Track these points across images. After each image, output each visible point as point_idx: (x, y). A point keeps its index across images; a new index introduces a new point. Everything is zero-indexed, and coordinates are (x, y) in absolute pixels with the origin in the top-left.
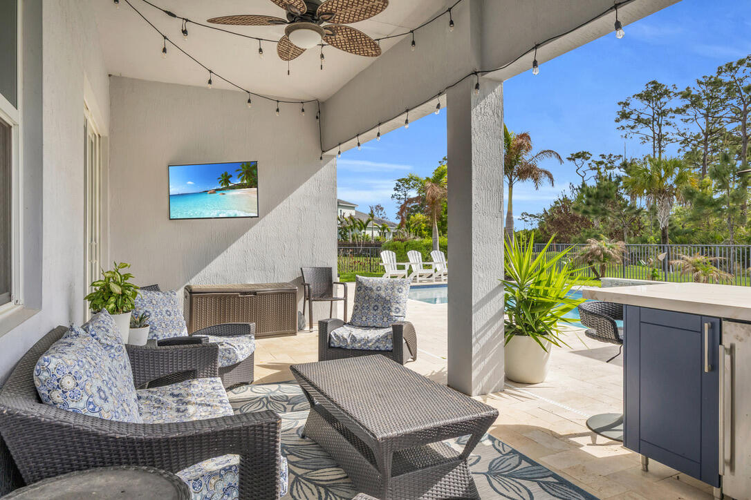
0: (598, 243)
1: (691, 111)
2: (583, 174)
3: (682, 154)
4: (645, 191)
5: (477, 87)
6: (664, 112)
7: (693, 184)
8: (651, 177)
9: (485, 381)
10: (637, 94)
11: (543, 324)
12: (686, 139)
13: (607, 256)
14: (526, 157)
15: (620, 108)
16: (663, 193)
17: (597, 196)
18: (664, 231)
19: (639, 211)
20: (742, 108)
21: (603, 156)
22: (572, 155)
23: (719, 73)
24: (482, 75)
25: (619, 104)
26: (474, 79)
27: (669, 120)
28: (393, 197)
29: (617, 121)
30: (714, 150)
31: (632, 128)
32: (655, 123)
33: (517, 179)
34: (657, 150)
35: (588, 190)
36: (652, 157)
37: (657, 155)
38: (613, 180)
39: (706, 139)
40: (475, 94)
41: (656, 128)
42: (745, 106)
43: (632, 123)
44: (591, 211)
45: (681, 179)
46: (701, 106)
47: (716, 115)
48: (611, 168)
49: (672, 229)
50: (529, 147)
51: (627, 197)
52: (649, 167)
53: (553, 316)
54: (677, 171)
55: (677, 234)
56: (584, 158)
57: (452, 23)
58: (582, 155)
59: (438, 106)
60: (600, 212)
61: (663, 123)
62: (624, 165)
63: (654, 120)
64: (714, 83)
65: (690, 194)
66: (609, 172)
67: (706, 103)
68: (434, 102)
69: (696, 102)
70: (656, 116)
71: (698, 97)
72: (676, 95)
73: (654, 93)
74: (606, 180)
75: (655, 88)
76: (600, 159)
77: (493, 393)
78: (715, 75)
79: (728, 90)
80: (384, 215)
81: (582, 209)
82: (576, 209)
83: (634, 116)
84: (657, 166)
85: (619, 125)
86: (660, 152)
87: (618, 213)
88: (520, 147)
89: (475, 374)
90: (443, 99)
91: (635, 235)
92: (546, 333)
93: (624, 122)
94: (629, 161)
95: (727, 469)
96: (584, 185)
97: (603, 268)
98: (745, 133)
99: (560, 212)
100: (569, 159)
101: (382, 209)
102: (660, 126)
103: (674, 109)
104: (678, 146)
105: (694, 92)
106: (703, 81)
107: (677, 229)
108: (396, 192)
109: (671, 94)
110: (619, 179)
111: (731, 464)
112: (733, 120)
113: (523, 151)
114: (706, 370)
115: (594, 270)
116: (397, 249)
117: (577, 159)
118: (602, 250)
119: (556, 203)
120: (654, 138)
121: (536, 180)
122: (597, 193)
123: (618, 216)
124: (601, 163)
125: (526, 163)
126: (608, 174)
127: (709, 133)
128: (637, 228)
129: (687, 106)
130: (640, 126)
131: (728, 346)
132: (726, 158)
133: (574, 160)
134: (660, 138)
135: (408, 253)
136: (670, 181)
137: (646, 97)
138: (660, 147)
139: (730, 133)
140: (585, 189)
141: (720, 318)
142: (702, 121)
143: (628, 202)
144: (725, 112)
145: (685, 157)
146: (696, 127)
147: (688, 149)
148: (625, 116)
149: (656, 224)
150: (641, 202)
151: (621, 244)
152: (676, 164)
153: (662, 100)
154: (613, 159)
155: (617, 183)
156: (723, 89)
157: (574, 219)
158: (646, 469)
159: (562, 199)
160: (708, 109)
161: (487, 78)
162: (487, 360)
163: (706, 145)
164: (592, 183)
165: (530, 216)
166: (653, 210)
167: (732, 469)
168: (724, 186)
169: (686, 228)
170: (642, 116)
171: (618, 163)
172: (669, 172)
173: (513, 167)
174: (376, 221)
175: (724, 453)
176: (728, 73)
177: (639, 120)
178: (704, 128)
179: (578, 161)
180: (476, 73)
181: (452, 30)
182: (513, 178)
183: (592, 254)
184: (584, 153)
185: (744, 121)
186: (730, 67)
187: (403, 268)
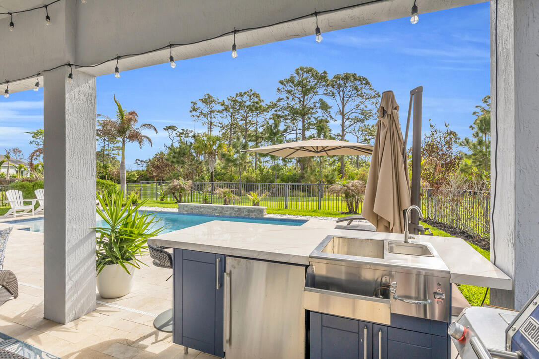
0: (178, 182)
1: (224, 112)
2: (173, 139)
3: (221, 133)
4: (203, 152)
5: (71, 76)
6: (213, 111)
7: (225, 150)
8: (206, 145)
9: (78, 309)
10: (201, 99)
11: (129, 253)
12: (223, 126)
13: (183, 189)
14: (135, 127)
15: (192, 105)
16: (212, 154)
17: (179, 153)
18: (212, 173)
19: (200, 163)
20: (245, 114)
21: (183, 130)
22: (167, 127)
23: (237, 96)
24: (76, 68)
25: (192, 102)
26: (68, 70)
27: (215, 116)
28: (31, 142)
29: (191, 112)
30: (234, 133)
31: (198, 117)
32: (209, 116)
33: (128, 140)
34: (210, 130)
35: (174, 149)
36: (207, 134)
37: (210, 133)
38: (188, 144)
39: (231, 128)
40: (68, 83)
41: (209, 119)
42: (247, 114)
43: (198, 114)
44: (175, 161)
45: (220, 146)
46: (229, 111)
47: (235, 117)
48: (187, 137)
49: (216, 172)
50: (136, 121)
51: (195, 155)
52: (205, 138)
53: (136, 246)
54: (218, 143)
55: (218, 175)
56: (173, 129)
57: (48, 18)
58: (172, 128)
59: (37, 84)
60: (180, 161)
61: (213, 116)
62: (194, 136)
63: (208, 114)
64: (234, 100)
65: (224, 155)
66: (186, 139)
67: (231, 110)
68: (34, 80)
69: (226, 109)
70: (209, 112)
71: (228, 106)
72: (218, 103)
73: (208, 100)
74: (184, 144)
75: (209, 97)
76: (181, 132)
77: (86, 315)
78: (235, 97)
79: (240, 105)
80: (22, 157)
81: (171, 160)
82: (167, 160)
83: (199, 111)
84: (209, 139)
85: (191, 114)
86: (211, 131)
87: (190, 163)
88: (130, 120)
89: (68, 306)
90: (41, 79)
91: (199, 175)
92: (131, 259)
93: (194, 113)
94: (196, 135)
95: (228, 345)
96: (172, 146)
97: (180, 196)
98: (246, 127)
99: (159, 161)
100: (165, 129)
101: (20, 152)
102: (211, 118)
103: (218, 110)
104: (219, 129)
105: (226, 104)
106: (230, 98)
107: (218, 172)
108: (35, 139)
109: (216, 102)
110: (191, 144)
111: (230, 341)
112: (242, 120)
113: (132, 123)
114: (218, 288)
115: (176, 197)
116: (25, 188)
117: (169, 130)
118: (180, 185)
119: (156, 155)
120: (208, 123)
121: (140, 142)
122: (179, 152)
123: (190, 165)
124: (181, 134)
125: (134, 131)
126: (185, 141)
127: (232, 124)
128: (200, 171)
129: (223, 110)
130: (202, 116)
131: (229, 272)
132: (238, 139)
133: (167, 130)
134: (211, 124)
135: (35, 192)
136: (215, 147)
137: (204, 101)
138: (211, 129)
139: (241, 126)
140: (173, 148)
141: (225, 255)
142: (229, 118)
143: (195, 157)
144: (238, 116)
145: (222, 135)
146: (227, 121)
147: (224, 131)
148: (194, 109)
149: (208, 170)
150: (201, 158)
151: (190, 182)
152: (218, 139)
153: (212, 104)
154: (188, 132)
155: (190, 146)
156: (238, 104)
157: (167, 165)
158: (186, 353)
159: (160, 153)
160: (231, 113)
161: (81, 72)
162: (80, 292)
163: (231, 130)
164: (176, 145)
165: (142, 161)
166: (207, 163)
167: (230, 344)
168: (238, 152)
169: (222, 172)
170: (203, 111)
171: (191, 135)
172: (214, 143)
173: (125, 133)
174: (13, 161)
175: (226, 336)
176: (240, 97)
177: (201, 113)
178: (230, 122)
179: (170, 131)
180: (70, 65)
181: (47, 24)
182: (125, 139)
183: (174, 188)
184: (173, 127)
185: (246, 121)
186: (241, 95)
187: (30, 203)
